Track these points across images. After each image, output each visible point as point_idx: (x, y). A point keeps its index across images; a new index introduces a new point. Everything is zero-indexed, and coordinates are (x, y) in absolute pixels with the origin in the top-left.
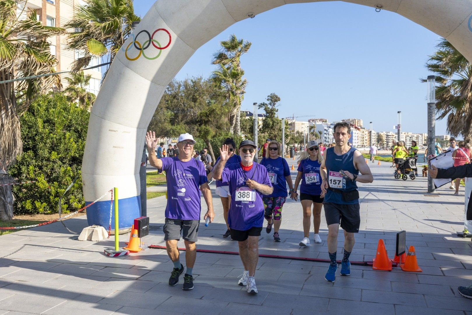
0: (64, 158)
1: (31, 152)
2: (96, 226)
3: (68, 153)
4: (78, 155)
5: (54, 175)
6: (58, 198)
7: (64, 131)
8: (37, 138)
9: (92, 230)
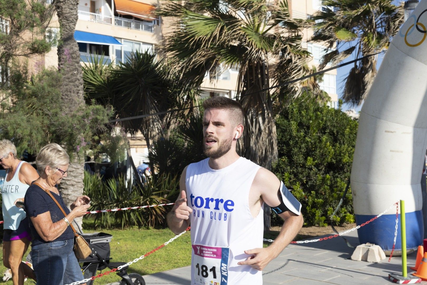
0: (319, 164)
1: (285, 158)
2: (371, 245)
3: (324, 159)
4: (335, 161)
5: (309, 183)
6: (315, 209)
7: (319, 134)
8: (291, 143)
9: (367, 249)
